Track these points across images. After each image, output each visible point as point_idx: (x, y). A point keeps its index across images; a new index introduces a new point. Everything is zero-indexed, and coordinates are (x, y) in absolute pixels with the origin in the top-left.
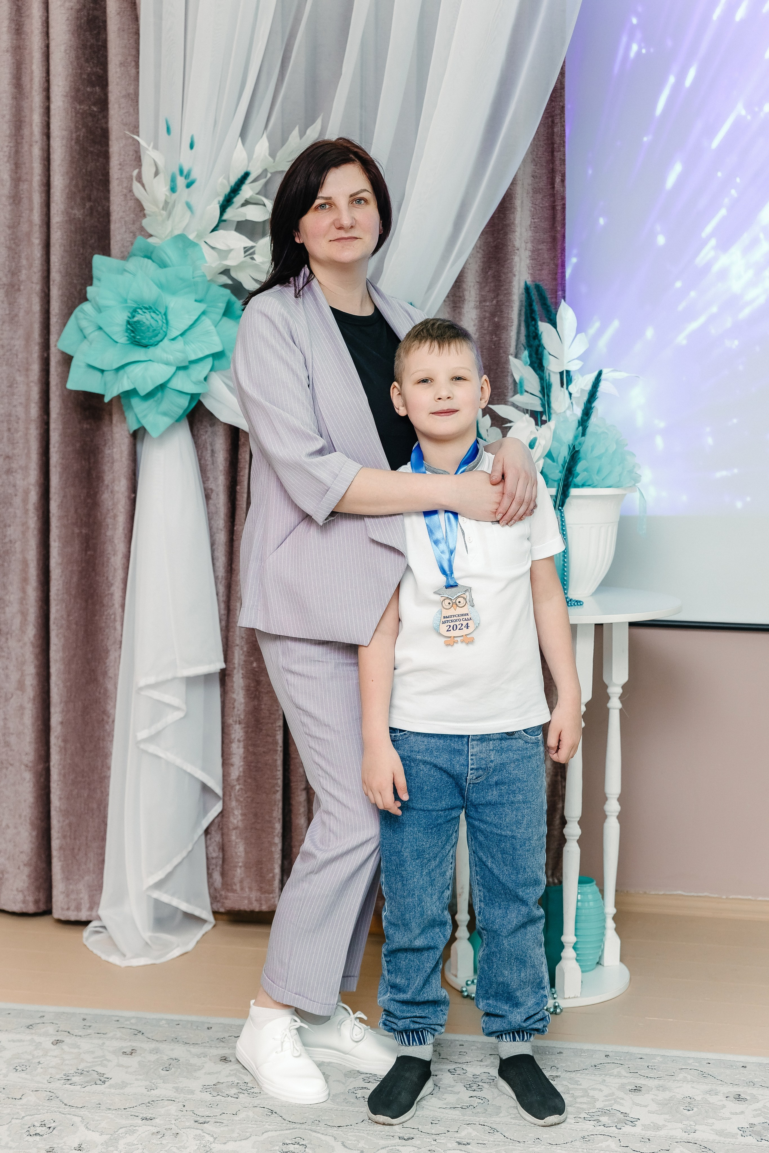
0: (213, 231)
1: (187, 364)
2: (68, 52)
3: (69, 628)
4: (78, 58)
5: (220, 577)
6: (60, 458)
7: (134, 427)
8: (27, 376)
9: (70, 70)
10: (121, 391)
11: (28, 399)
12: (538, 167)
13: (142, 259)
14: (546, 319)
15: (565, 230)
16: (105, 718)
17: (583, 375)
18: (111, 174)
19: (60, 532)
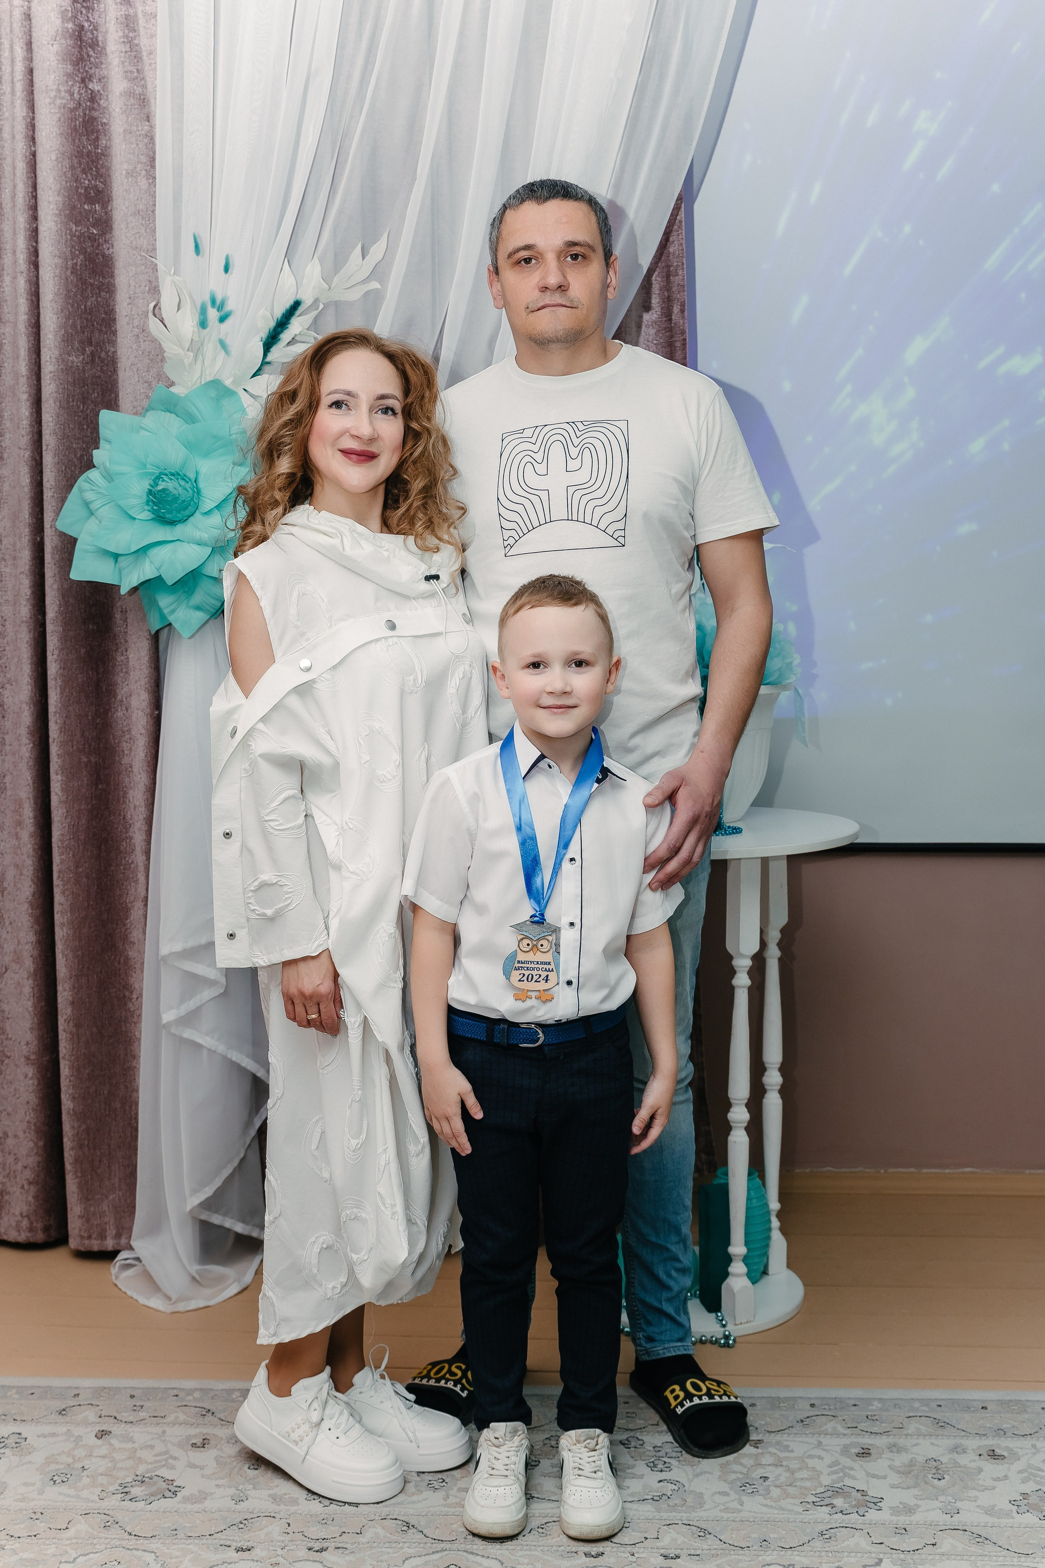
0: (254, 375)
1: (226, 543)
2: (60, 160)
3: (77, 882)
4: (72, 168)
6: (60, 668)
7: (155, 626)
8: (15, 566)
9: (63, 183)
10: (143, 579)
11: (17, 595)
13: (163, 413)
18: (117, 311)
19: (64, 761)
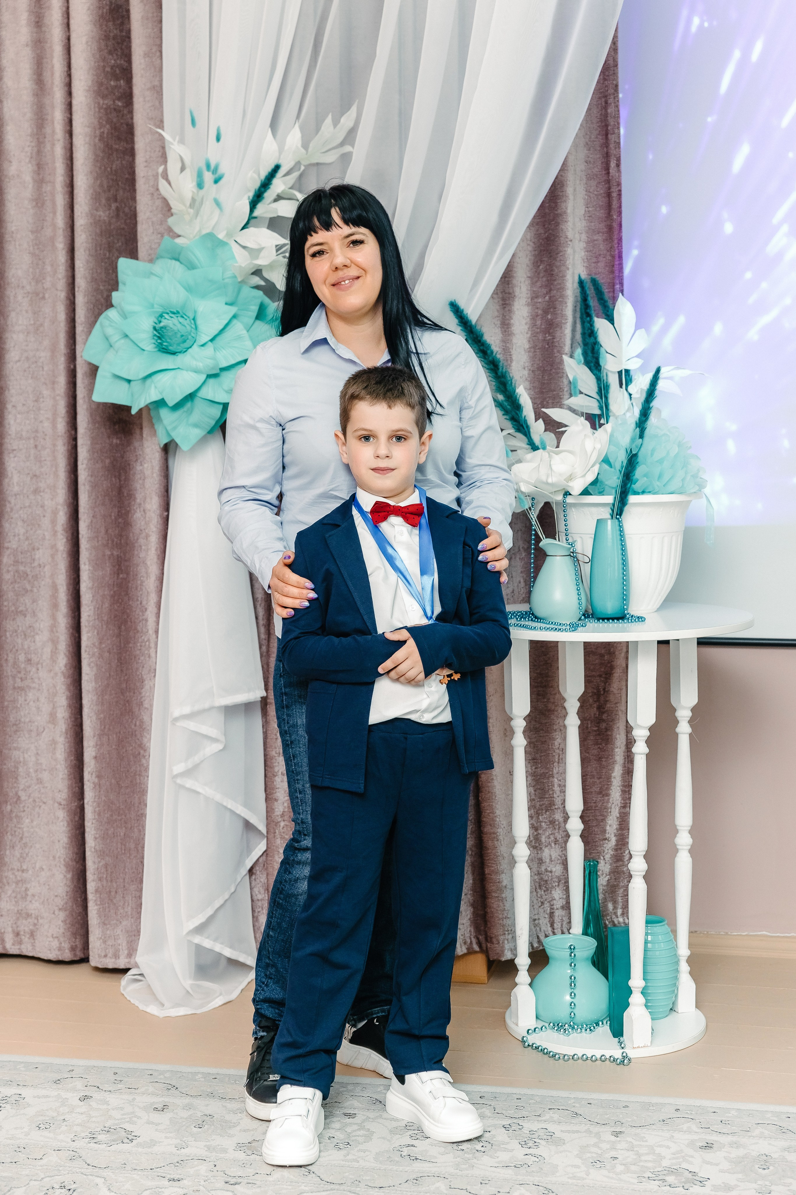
0: (243, 228)
1: (218, 371)
2: (90, 43)
3: (101, 656)
4: (100, 50)
5: (260, 599)
6: (88, 475)
7: (165, 441)
8: (53, 389)
9: (93, 63)
10: (148, 401)
11: (55, 415)
12: (591, 152)
13: (170, 261)
14: (604, 316)
15: (621, 218)
16: (142, 752)
17: (643, 374)
18: (137, 172)
19: (91, 554)
